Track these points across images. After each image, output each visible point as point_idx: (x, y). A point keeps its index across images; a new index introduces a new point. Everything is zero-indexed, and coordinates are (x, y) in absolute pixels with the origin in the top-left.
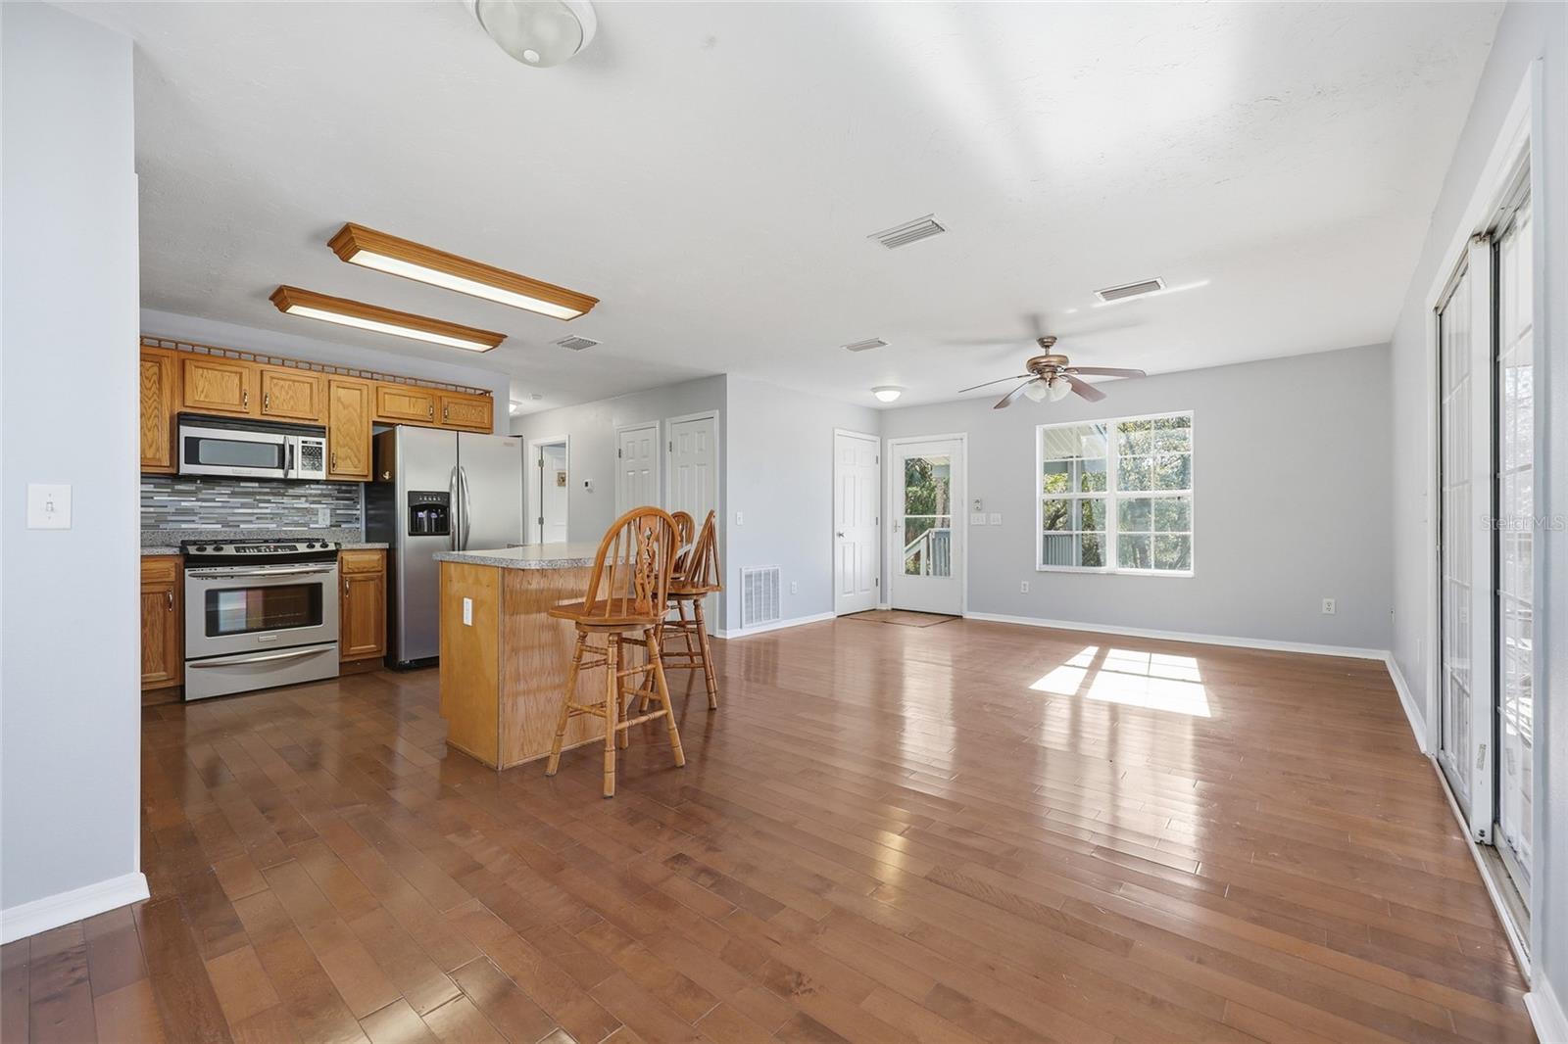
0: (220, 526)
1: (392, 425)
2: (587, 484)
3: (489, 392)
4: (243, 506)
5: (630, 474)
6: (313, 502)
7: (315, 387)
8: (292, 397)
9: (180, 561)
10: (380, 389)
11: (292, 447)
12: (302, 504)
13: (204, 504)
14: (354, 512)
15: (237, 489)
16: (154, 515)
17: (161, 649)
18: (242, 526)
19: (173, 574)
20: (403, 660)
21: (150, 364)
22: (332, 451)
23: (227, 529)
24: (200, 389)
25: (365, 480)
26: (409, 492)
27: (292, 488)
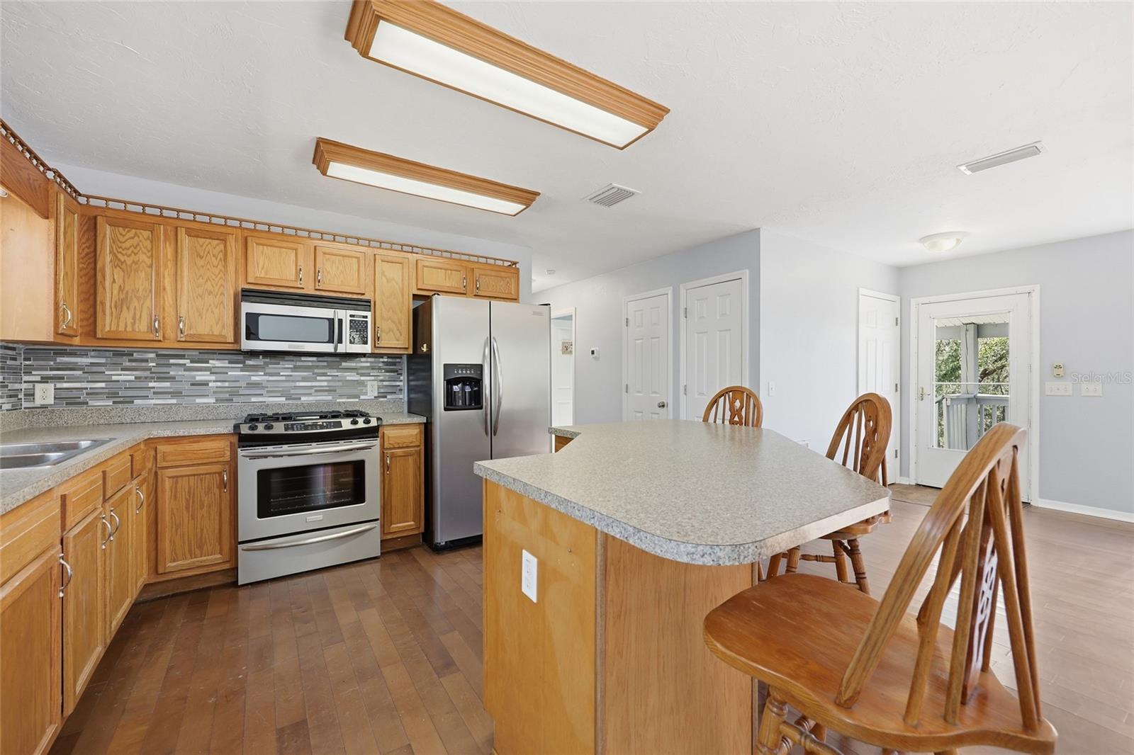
0: (284, 399)
1: (428, 298)
2: (593, 352)
3: (515, 263)
4: (304, 379)
5: (637, 342)
6: (362, 375)
7: (362, 261)
8: (342, 272)
9: (235, 439)
10: (419, 261)
11: (340, 321)
12: (351, 376)
13: (271, 378)
14: (398, 383)
15: (299, 364)
16: (229, 389)
17: (217, 531)
18: (303, 399)
19: (229, 453)
20: (439, 542)
21: (217, 242)
22: (377, 325)
23: (291, 402)
24: (260, 267)
25: (406, 353)
26: (445, 365)
27: (346, 362)
